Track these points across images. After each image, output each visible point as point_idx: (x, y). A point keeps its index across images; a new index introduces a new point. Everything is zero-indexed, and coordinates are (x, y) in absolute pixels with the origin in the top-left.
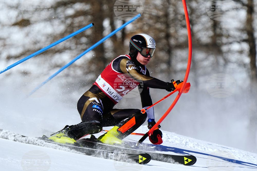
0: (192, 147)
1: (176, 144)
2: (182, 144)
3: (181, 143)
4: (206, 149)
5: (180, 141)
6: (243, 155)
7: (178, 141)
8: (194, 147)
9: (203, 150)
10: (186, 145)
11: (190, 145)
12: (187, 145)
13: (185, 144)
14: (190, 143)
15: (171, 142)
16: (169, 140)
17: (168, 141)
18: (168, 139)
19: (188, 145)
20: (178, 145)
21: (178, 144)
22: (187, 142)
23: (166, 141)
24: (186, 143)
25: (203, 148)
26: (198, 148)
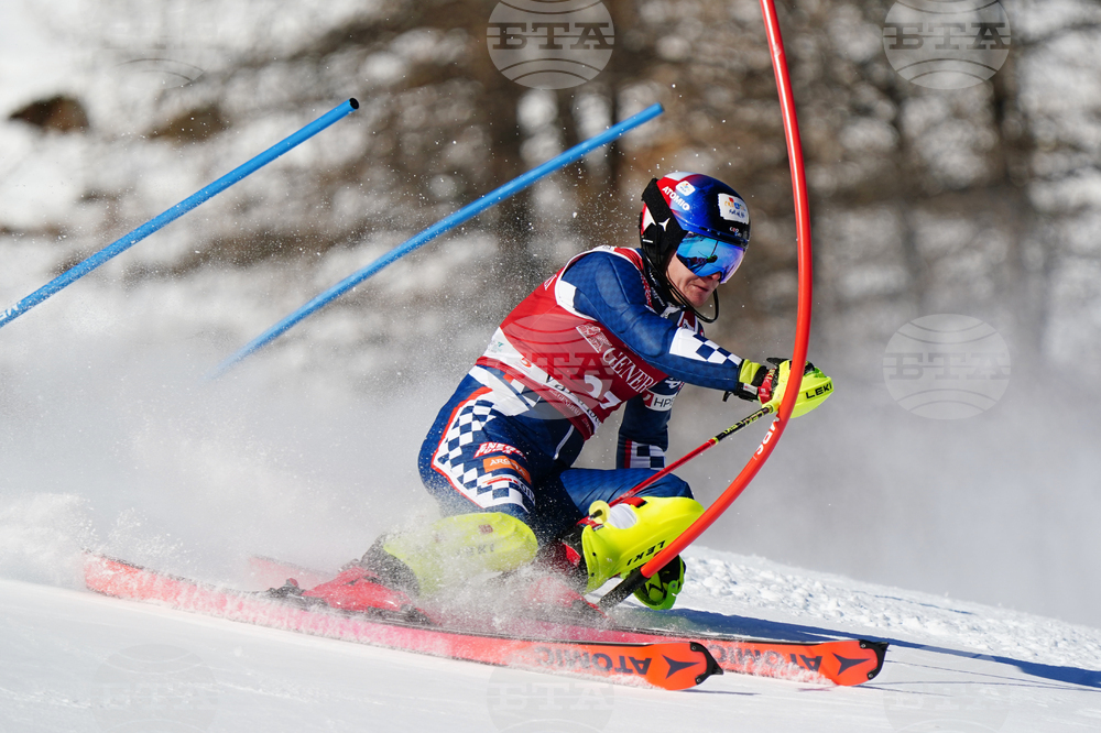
0: (833, 614)
1: (764, 605)
2: (790, 604)
3: (785, 601)
4: (894, 620)
5: (782, 591)
6: (1052, 641)
7: (775, 591)
8: (842, 615)
9: (880, 625)
10: (805, 608)
11: (822, 607)
12: (811, 609)
13: (801, 601)
14: (824, 598)
15: (740, 599)
16: (733, 588)
17: (730, 593)
18: (730, 585)
19: (817, 606)
20: (770, 607)
21: (772, 604)
22: (810, 595)
23: (721, 593)
24: (809, 598)
25: (879, 615)
26: (856, 618)
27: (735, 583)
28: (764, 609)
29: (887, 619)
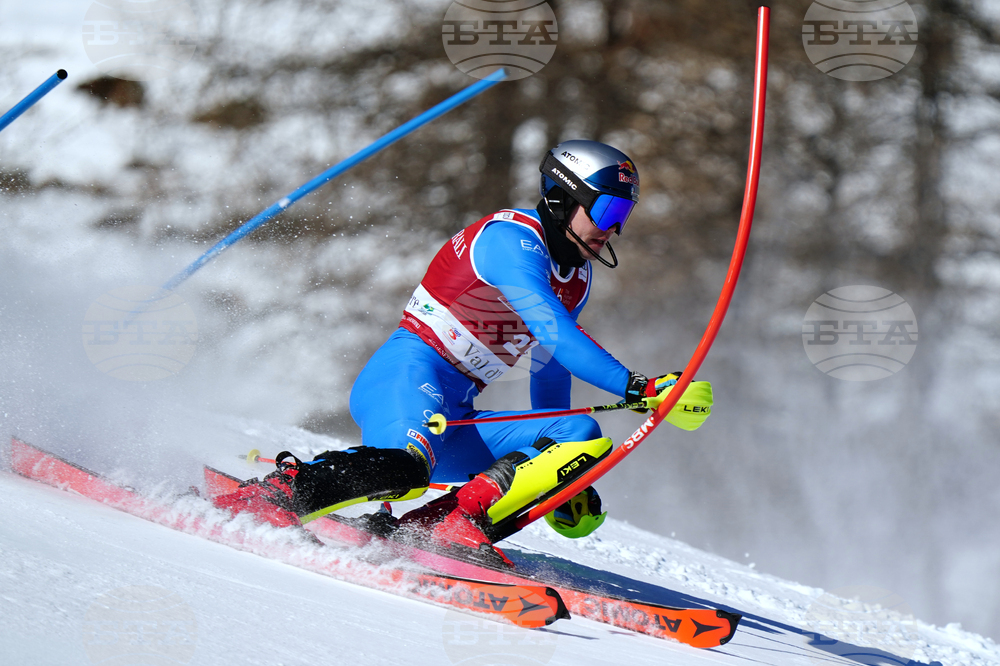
1: (622, 562)
2: (644, 565)
3: (640, 562)
4: (731, 590)
5: (639, 553)
7: (632, 552)
8: (687, 579)
9: (719, 593)
10: (657, 570)
15: (602, 554)
17: (594, 548)
18: (596, 541)
20: (626, 565)
21: (628, 562)
22: (663, 560)
23: (586, 548)
24: (662, 562)
25: (719, 585)
26: (698, 584)
27: (600, 540)
28: (620, 565)
29: (726, 588)
